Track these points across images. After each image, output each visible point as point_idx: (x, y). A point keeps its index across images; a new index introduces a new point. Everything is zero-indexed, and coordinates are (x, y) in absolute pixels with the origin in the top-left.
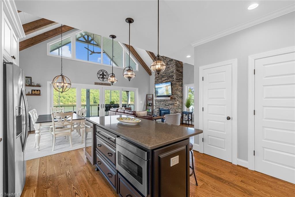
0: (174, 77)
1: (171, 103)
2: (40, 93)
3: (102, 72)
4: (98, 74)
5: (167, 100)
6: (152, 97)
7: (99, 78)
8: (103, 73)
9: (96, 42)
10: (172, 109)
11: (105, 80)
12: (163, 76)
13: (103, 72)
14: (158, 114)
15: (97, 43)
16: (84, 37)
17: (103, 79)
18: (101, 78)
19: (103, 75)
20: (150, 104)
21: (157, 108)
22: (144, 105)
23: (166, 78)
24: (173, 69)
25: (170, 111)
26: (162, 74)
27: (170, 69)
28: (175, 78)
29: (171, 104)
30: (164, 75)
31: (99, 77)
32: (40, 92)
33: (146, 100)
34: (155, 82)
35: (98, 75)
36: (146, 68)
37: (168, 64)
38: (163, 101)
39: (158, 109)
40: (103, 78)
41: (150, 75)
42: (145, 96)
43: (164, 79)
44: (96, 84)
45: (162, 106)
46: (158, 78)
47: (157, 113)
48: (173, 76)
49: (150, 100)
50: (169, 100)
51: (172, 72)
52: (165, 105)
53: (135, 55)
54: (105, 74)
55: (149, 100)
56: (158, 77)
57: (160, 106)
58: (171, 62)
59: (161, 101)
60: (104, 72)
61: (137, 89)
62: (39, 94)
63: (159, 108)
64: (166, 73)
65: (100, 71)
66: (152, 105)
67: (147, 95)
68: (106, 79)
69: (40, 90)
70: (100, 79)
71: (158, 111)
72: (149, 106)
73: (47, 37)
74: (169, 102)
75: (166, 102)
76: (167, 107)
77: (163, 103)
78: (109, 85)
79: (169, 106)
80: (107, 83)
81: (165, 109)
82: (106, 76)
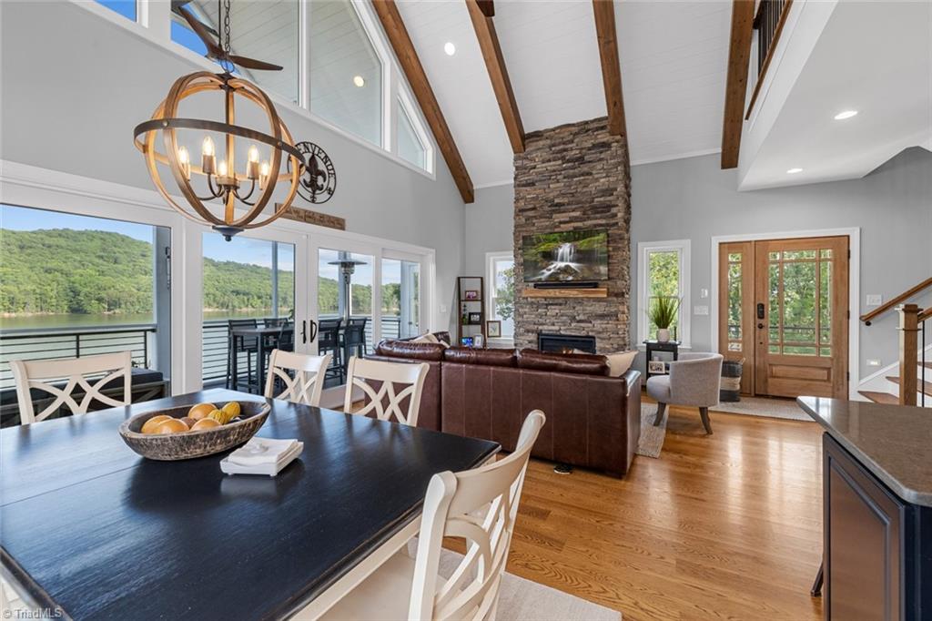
0: (614, 210)
1: (599, 312)
3: (310, 156)
8: (313, 162)
10: (605, 335)
12: (557, 205)
13: (313, 157)
17: (313, 193)
18: (306, 185)
19: (314, 170)
20: (471, 314)
21: (528, 331)
23: (577, 214)
24: (611, 179)
25: (597, 340)
26: (555, 197)
27: (597, 180)
28: (620, 215)
29: (602, 317)
30: (566, 200)
34: (516, 227)
37: (586, 158)
38: (560, 304)
39: (532, 337)
40: (313, 186)
41: (466, 202)
43: (567, 219)
45: (553, 325)
46: (531, 214)
48: (609, 207)
49: (474, 299)
51: (607, 190)
52: (572, 318)
54: (321, 167)
55: (468, 300)
56: (534, 209)
57: (542, 324)
58: (601, 152)
60: (317, 159)
63: (540, 333)
64: (573, 195)
65: (303, 147)
66: (483, 318)
67: (459, 278)
70: (301, 188)
71: (530, 342)
72: (471, 323)
74: (588, 308)
75: (574, 308)
76: (582, 325)
77: (557, 311)
78: (338, 224)
79: (591, 322)
80: (329, 217)
81: (573, 334)
82: (325, 181)
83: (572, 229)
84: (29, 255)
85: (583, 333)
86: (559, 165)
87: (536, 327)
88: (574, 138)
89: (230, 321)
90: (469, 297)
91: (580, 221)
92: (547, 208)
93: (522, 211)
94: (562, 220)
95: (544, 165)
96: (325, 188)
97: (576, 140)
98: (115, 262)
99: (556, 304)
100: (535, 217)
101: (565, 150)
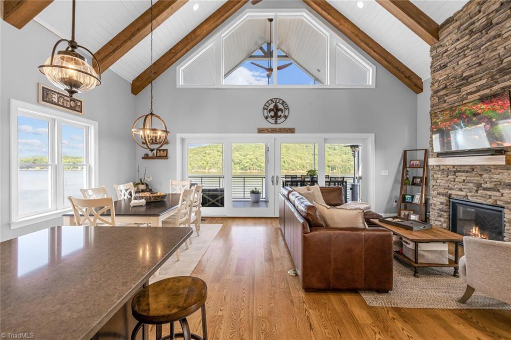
1: (508, 181)
2: (167, 155)
3: (274, 104)
4: (264, 109)
5: (486, 169)
6: (422, 158)
7: (266, 118)
8: (276, 106)
9: (284, 51)
11: (279, 121)
13: (276, 104)
14: (445, 215)
15: (285, 53)
16: (261, 48)
17: (276, 119)
18: (272, 117)
19: (276, 110)
20: (414, 178)
21: (439, 194)
22: (395, 181)
26: (463, 72)
30: (473, 71)
31: (266, 115)
32: (167, 152)
33: (401, 168)
34: (431, 107)
35: (265, 111)
36: (400, 74)
37: (494, 22)
38: (467, 172)
39: (443, 199)
40: (276, 116)
41: (417, 93)
42: (399, 156)
43: (474, 89)
44: (261, 131)
45: (461, 190)
47: (441, 210)
49: (417, 167)
50: (497, 167)
52: (479, 186)
53: (363, 44)
54: (280, 106)
55: (412, 167)
56: (445, 88)
57: (451, 189)
59: (457, 170)
60: (278, 104)
61: (371, 137)
62: (166, 157)
63: (450, 196)
64: (480, 64)
65: (270, 102)
66: (421, 181)
67: (405, 152)
68: (283, 119)
69: (167, 150)
70: (269, 119)
71: (442, 203)
72: (414, 184)
73: (174, 54)
74: (496, 176)
75: (481, 175)
76: (489, 193)
77: (464, 178)
78: (291, 131)
79: (498, 191)
80: (285, 129)
81: (479, 201)
82: (282, 113)
83: (478, 98)
84: (308, 149)
85: (490, 201)
86: (467, 40)
87: (446, 191)
88: (481, 8)
89: (286, 176)
90: (413, 165)
91: (487, 88)
92: (456, 85)
93: (438, 91)
94: (469, 91)
95: (453, 46)
96: (282, 116)
97: (483, 9)
98: (335, 150)
99: (463, 172)
100: (446, 95)
101: (474, 23)
